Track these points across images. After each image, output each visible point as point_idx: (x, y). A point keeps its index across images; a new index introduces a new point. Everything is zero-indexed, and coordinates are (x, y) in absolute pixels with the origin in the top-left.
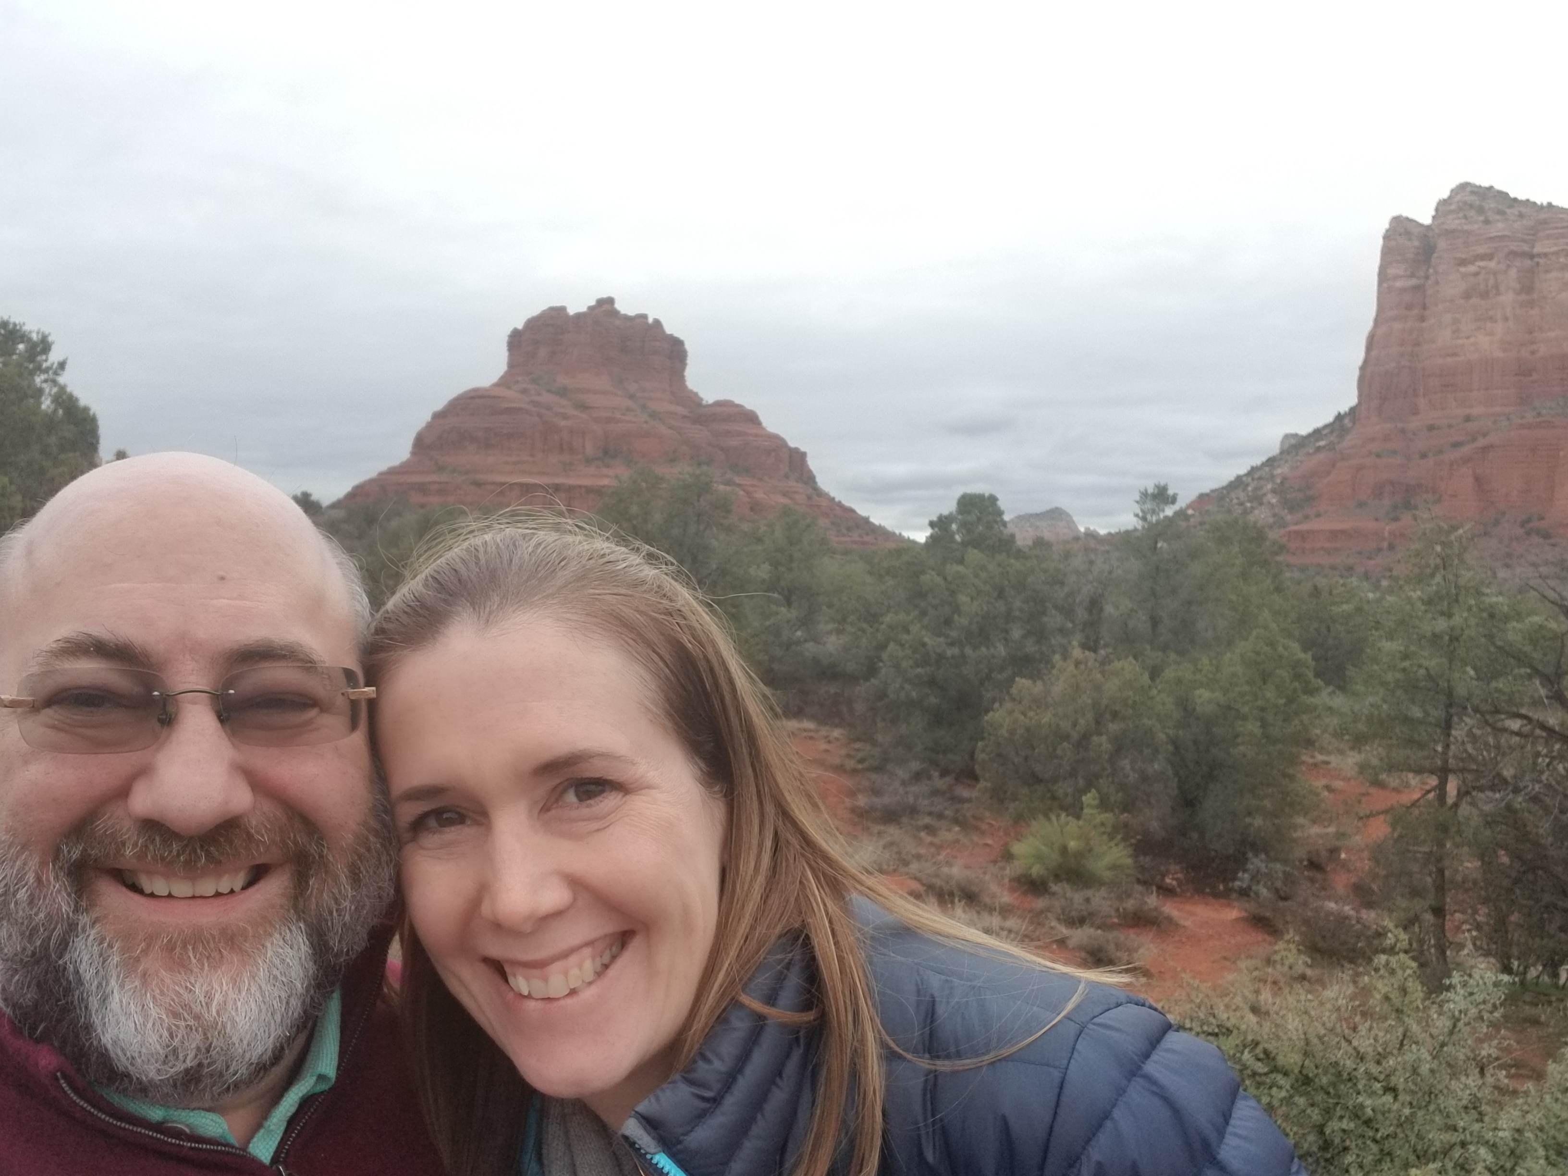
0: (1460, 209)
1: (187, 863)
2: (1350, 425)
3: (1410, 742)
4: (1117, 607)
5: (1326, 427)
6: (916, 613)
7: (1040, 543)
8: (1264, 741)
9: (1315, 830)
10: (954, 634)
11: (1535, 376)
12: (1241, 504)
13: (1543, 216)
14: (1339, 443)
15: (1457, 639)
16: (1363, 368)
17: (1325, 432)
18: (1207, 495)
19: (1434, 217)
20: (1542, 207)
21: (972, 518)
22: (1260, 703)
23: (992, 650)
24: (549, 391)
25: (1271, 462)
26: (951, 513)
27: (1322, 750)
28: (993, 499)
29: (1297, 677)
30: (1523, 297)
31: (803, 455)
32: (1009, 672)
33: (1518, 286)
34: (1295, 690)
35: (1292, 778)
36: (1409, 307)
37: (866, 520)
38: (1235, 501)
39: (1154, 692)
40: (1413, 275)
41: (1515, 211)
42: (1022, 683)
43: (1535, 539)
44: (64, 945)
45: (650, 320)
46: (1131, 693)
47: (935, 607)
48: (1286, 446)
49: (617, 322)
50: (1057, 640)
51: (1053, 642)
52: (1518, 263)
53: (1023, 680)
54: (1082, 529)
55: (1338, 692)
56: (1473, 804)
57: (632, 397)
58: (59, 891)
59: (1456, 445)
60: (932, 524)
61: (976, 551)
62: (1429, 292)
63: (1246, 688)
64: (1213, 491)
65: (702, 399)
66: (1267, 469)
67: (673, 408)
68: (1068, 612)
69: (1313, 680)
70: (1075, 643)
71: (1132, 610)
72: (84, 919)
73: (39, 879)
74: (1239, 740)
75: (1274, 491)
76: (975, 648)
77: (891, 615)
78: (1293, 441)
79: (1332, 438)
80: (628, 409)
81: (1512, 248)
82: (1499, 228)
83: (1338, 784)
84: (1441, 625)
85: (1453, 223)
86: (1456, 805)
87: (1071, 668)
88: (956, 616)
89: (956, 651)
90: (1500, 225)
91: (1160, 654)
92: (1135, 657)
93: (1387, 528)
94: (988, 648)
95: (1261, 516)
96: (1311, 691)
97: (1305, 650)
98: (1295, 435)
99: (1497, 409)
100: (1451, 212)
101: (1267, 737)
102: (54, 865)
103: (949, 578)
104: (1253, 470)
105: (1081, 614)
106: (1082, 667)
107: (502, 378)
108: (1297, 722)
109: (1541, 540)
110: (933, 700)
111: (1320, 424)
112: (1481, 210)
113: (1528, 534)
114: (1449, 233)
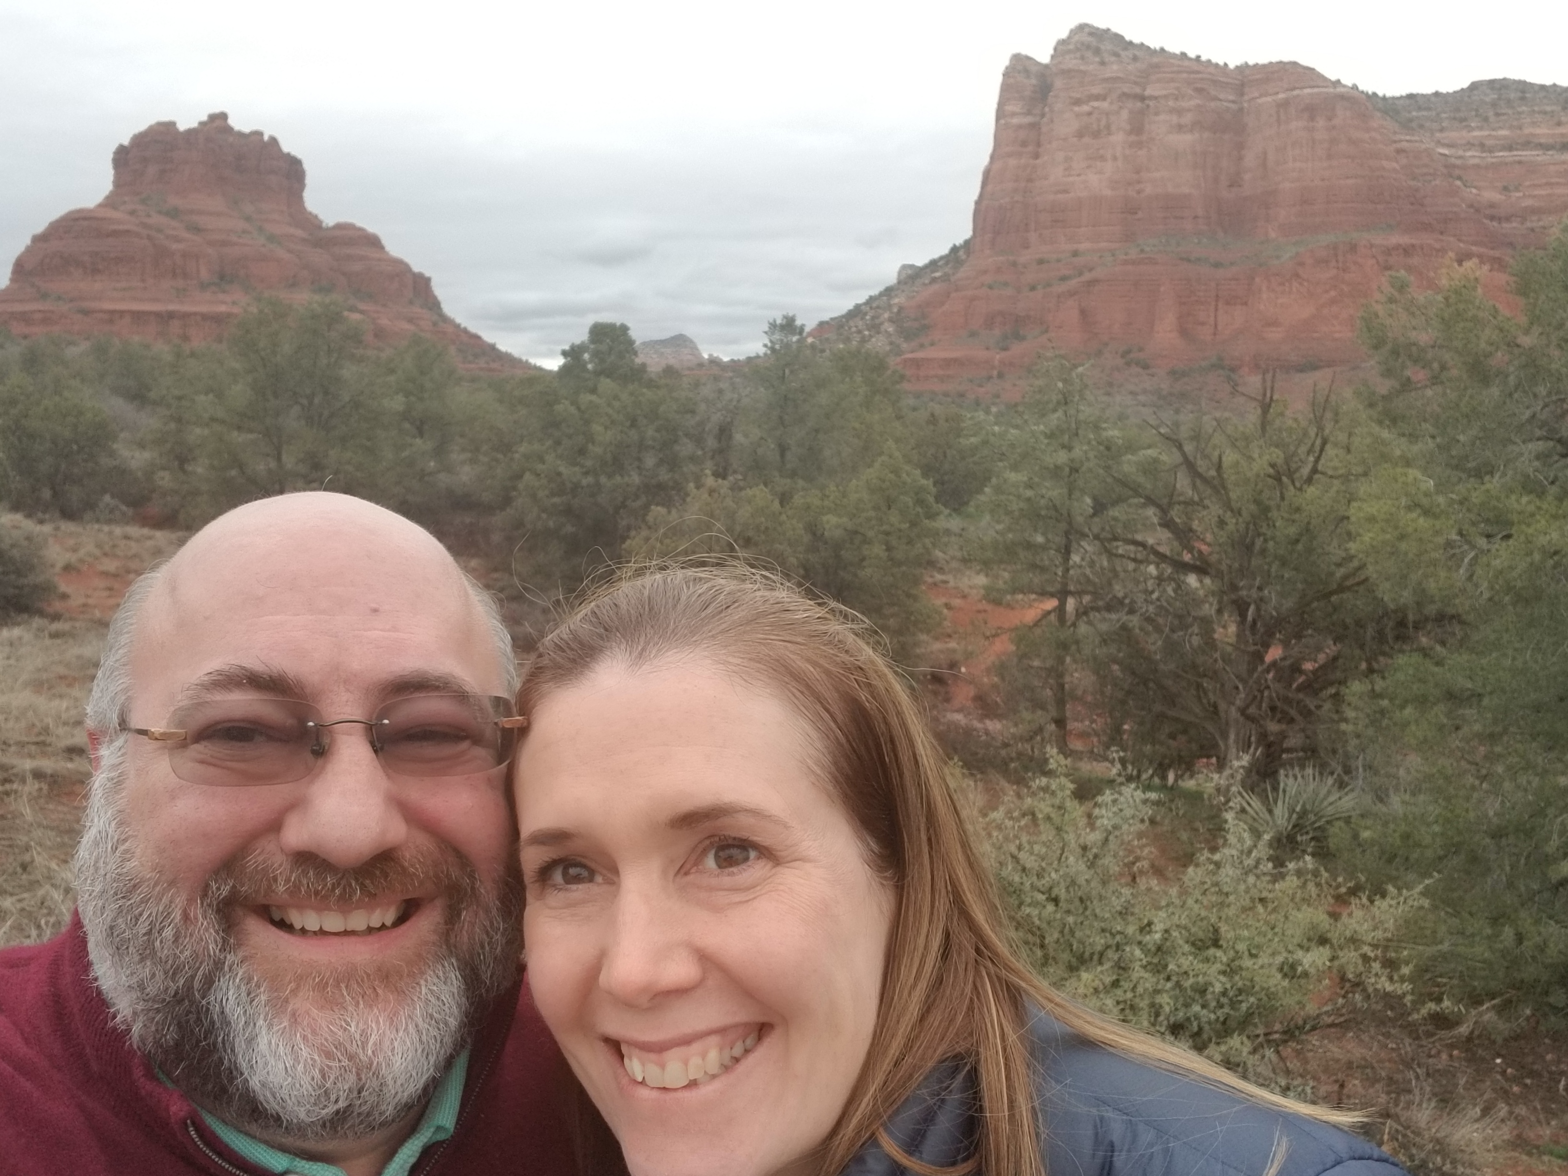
0: (1078, 49)
1: (341, 897)
2: (964, 257)
3: (1034, 567)
4: (746, 436)
5: (941, 258)
6: (549, 442)
7: (669, 371)
8: (889, 563)
9: (937, 646)
10: (589, 463)
11: (1140, 215)
12: (859, 332)
13: (1155, 60)
14: (954, 274)
15: (1077, 471)
16: (978, 203)
17: (940, 263)
18: (827, 323)
19: (1052, 57)
20: (1155, 52)
21: (604, 347)
22: (885, 527)
23: (626, 479)
24: (160, 212)
25: (889, 291)
26: (583, 342)
27: (941, 570)
28: (624, 329)
29: (920, 502)
30: (1133, 138)
31: (428, 280)
32: (643, 499)
33: (1128, 127)
34: (918, 514)
35: (915, 598)
36: (1024, 144)
37: (493, 347)
38: (854, 329)
39: (783, 517)
40: (1029, 113)
41: (1129, 53)
42: (657, 510)
43: (1135, 370)
44: (209, 982)
45: (266, 138)
46: (763, 519)
47: (570, 437)
48: (904, 276)
49: (231, 139)
50: (689, 468)
51: (685, 469)
52: (1130, 104)
53: (659, 508)
54: (706, 356)
55: (954, 515)
56: (1090, 623)
57: (248, 219)
58: (207, 930)
59: (1064, 279)
60: (565, 354)
61: (608, 380)
62: (1044, 129)
63: (872, 513)
64: (832, 319)
65: (321, 222)
66: (885, 298)
67: (292, 230)
68: (699, 441)
69: (935, 505)
70: (708, 472)
71: (762, 438)
72: (230, 958)
73: (186, 917)
74: (864, 564)
75: (890, 320)
76: (610, 476)
77: (525, 444)
78: (910, 272)
79: (947, 270)
80: (244, 231)
81: (1126, 90)
82: (1114, 69)
83: (957, 602)
84: (1062, 457)
85: (1071, 62)
86: (1074, 625)
87: (706, 496)
88: (590, 446)
89: (590, 479)
90: (1115, 67)
91: (789, 481)
92: (766, 485)
93: (998, 357)
94: (622, 476)
95: (878, 344)
96: (932, 516)
97: (925, 475)
98: (912, 266)
99: (1103, 245)
100: (1069, 52)
101: (891, 559)
102: (202, 903)
103: (583, 407)
104: (871, 299)
105: (711, 443)
106: (716, 495)
107: (107, 198)
108: (919, 545)
109: (1140, 370)
110: (569, 529)
111: (936, 256)
112: (1097, 51)
113: (1128, 364)
114: (1067, 73)
